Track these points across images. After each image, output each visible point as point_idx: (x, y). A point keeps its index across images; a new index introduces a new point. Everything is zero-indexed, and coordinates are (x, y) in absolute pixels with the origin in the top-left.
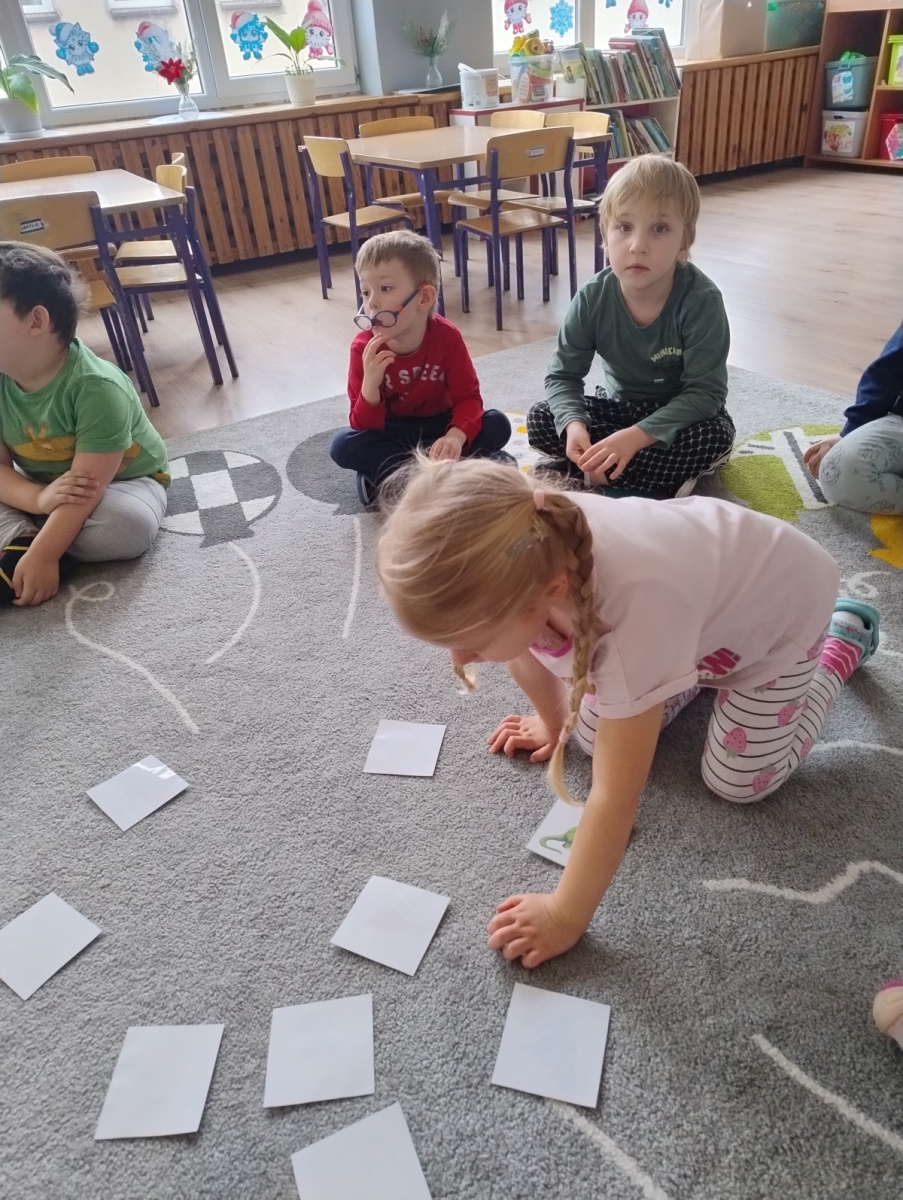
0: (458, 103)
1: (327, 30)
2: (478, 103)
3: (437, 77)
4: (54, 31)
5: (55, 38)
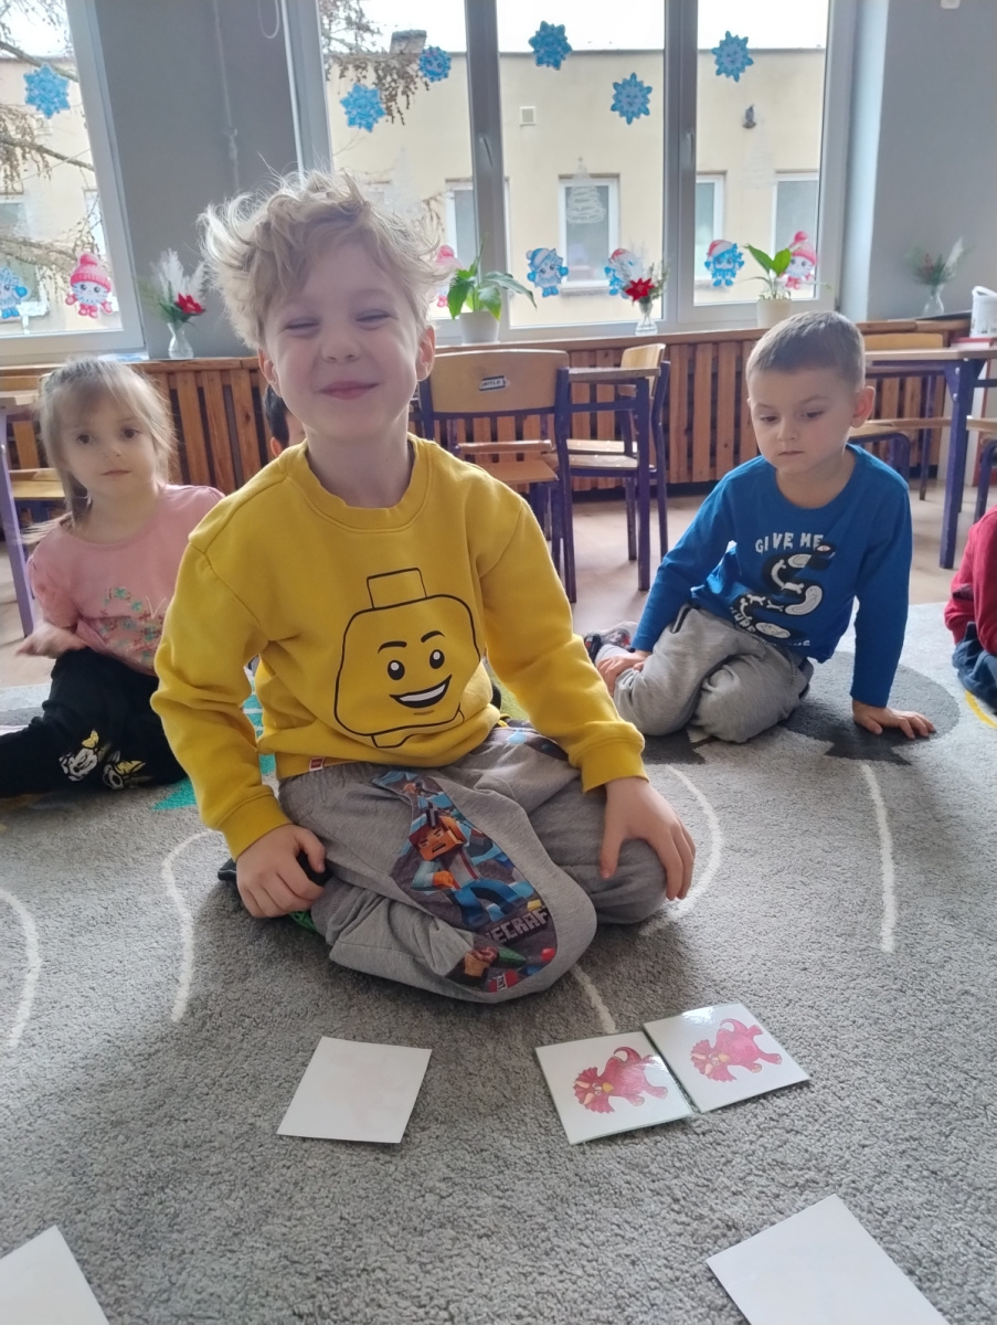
0: (966, 331)
1: (811, 260)
2: (994, 330)
3: (938, 307)
4: (530, 256)
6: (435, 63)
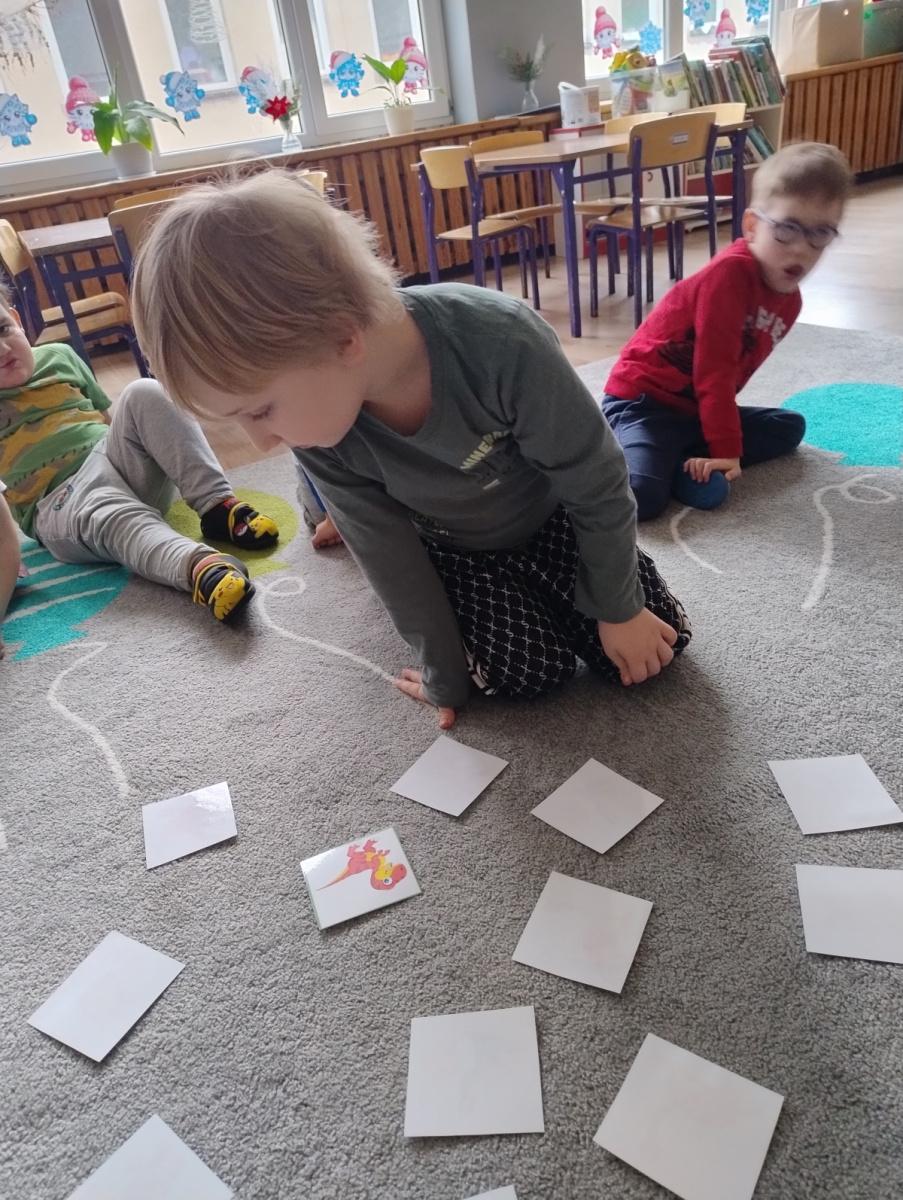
0: (558, 123)
1: (421, 64)
2: (580, 120)
3: (533, 101)
4: (164, 80)
5: (164, 87)
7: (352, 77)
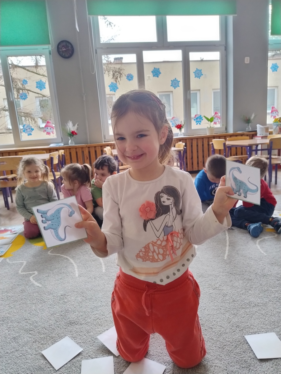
0: (256, 135)
1: (219, 118)
2: (262, 134)
3: (249, 128)
6: (130, 77)
7: (200, 120)
